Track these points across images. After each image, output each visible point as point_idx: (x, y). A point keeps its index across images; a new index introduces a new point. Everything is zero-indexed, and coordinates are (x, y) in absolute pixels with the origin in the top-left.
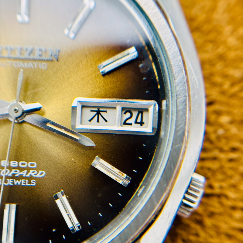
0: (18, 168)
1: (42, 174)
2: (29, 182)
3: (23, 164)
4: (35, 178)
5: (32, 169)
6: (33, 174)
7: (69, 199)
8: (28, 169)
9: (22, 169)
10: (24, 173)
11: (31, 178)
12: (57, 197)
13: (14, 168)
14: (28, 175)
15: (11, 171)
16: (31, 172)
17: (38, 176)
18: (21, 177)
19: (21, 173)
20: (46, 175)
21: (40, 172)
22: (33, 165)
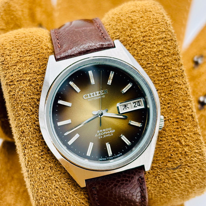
0: (106, 131)
1: (114, 131)
2: (111, 135)
3: (107, 130)
4: (112, 133)
5: (110, 130)
6: (111, 132)
7: (125, 136)
8: (109, 131)
9: (107, 131)
10: (108, 132)
11: (111, 133)
12: (121, 137)
13: (105, 131)
14: (110, 133)
15: (104, 133)
16: (110, 132)
17: (113, 132)
18: (108, 134)
19: (107, 133)
20: (115, 131)
21: (113, 130)
22: (110, 129)
